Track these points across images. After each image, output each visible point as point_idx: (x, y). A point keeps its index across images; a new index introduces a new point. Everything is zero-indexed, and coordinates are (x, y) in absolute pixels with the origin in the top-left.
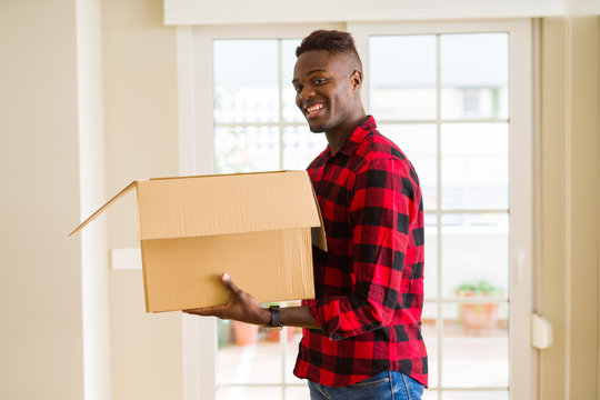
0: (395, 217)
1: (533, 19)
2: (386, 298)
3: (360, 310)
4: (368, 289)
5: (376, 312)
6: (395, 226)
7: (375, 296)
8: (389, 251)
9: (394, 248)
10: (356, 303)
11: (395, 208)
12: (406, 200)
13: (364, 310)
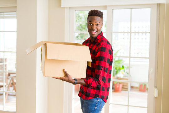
0: (107, 59)
1: (157, 4)
2: (103, 79)
3: (97, 81)
4: (99, 77)
5: (100, 83)
6: (107, 62)
7: (100, 79)
8: (105, 68)
9: (106, 67)
10: (96, 80)
11: (107, 57)
12: (110, 55)
13: (98, 82)
